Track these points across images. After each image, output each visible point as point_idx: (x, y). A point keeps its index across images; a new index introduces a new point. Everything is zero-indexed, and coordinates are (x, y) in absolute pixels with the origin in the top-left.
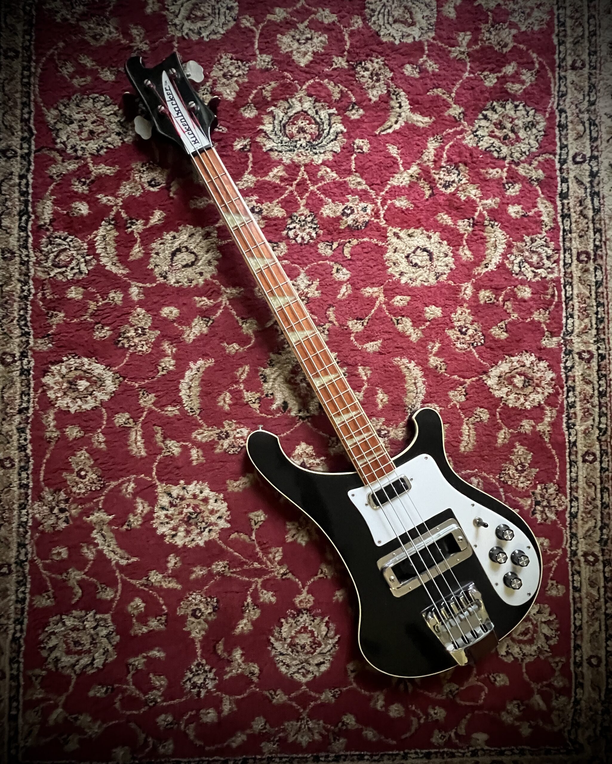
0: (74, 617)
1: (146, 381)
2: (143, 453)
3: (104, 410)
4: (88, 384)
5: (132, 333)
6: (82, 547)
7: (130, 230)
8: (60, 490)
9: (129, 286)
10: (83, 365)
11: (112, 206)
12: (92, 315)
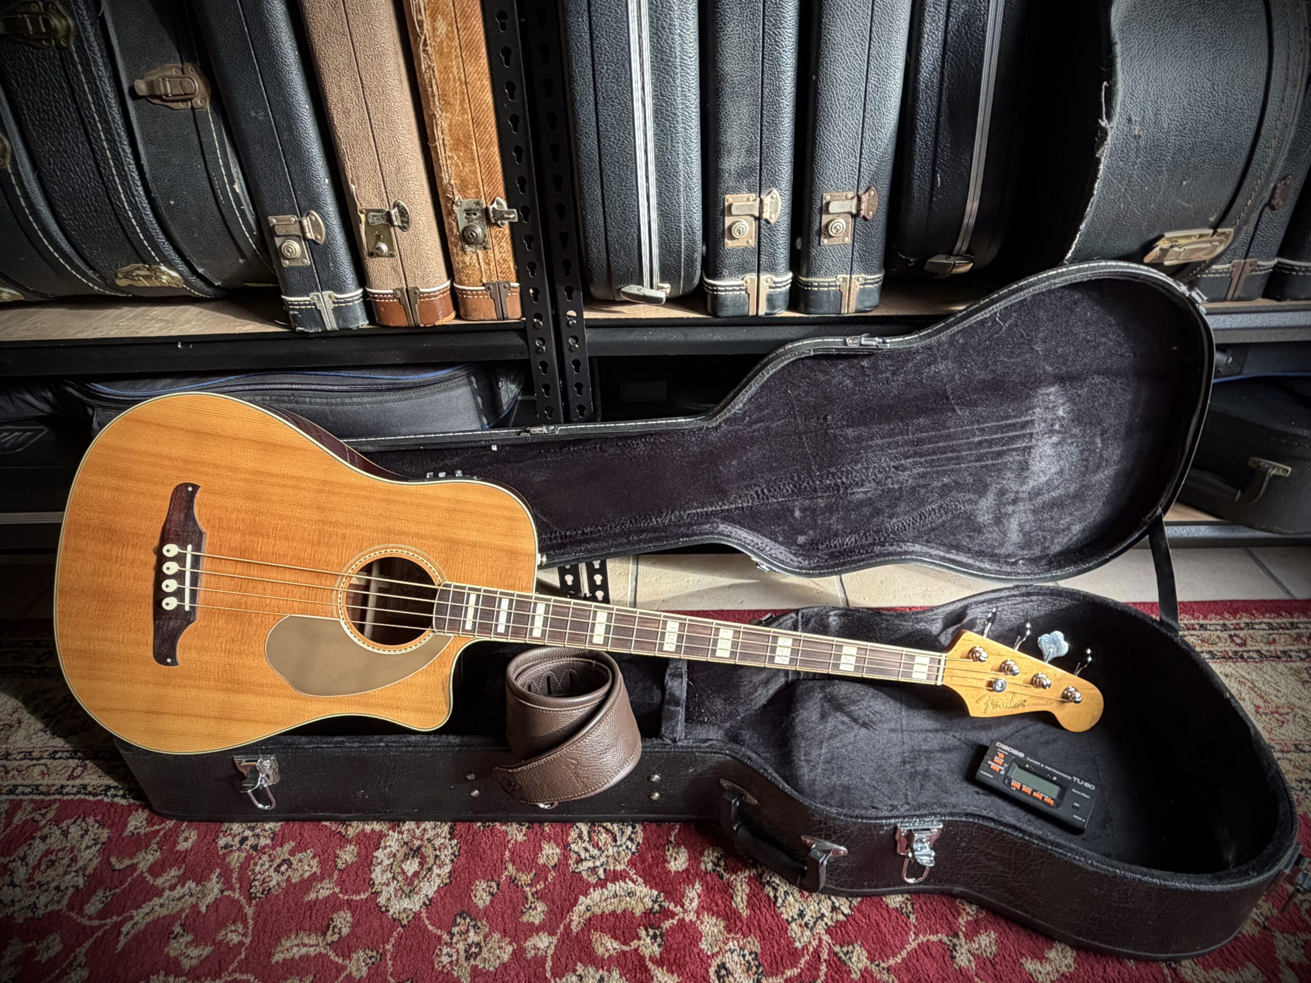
0: (91, 860)
1: (390, 963)
2: (278, 957)
3: (363, 896)
4: (410, 874)
5: (473, 937)
6: (180, 868)
7: (643, 933)
8: (272, 839)
9: (552, 933)
10: (440, 867)
11: (682, 906)
12: (512, 880)
